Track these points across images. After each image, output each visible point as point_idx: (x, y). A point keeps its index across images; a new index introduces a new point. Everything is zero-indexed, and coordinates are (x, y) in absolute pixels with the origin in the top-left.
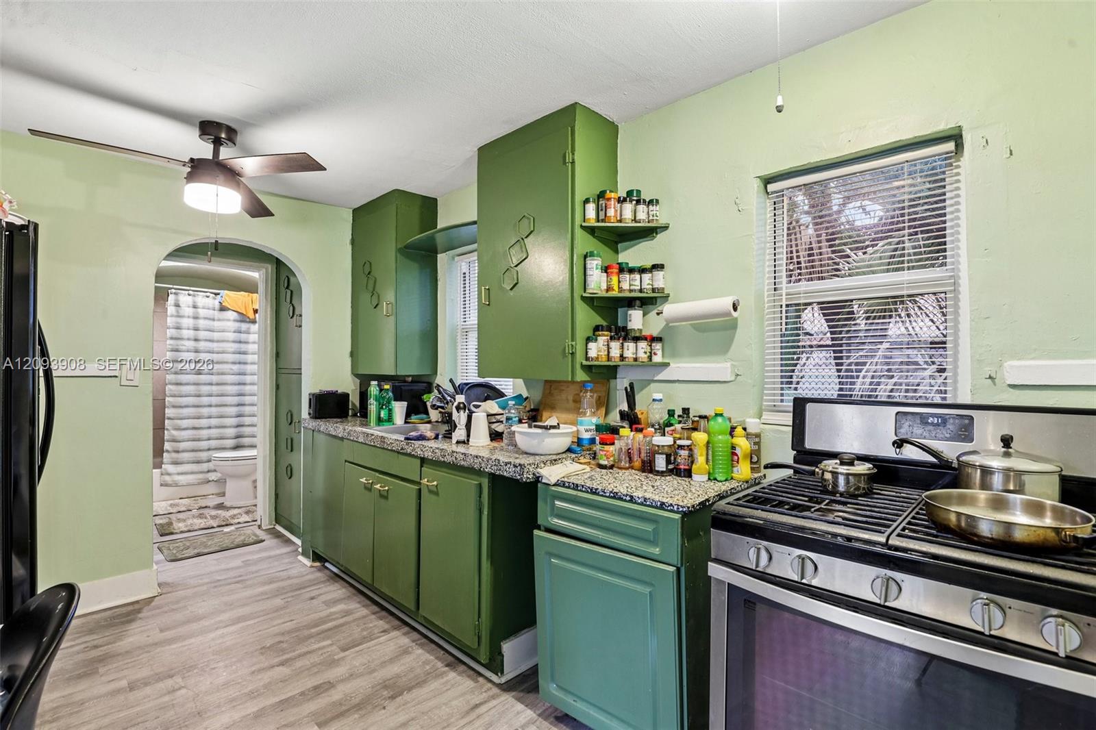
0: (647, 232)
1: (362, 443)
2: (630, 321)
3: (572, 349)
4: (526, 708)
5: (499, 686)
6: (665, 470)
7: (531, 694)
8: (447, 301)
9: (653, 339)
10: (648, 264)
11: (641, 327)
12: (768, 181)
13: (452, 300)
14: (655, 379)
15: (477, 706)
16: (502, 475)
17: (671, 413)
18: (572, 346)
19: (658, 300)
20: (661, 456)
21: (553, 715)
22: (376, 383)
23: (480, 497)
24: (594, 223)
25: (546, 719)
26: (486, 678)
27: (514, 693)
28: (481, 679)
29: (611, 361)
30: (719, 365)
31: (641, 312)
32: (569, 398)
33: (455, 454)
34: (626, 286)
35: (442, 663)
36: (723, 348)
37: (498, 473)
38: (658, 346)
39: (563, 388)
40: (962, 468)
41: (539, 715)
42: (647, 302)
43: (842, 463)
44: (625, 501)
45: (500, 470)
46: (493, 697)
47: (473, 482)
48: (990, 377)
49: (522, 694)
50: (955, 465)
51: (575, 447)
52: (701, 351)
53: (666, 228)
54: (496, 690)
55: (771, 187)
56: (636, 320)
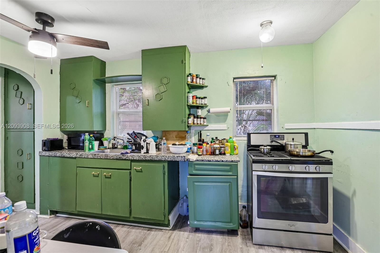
0: (201, 87)
1: (91, 158)
2: (198, 113)
3: (185, 121)
4: (184, 232)
5: (170, 230)
6: (218, 154)
7: (182, 229)
8: (111, 102)
9: (204, 118)
10: (202, 96)
11: (201, 115)
12: (234, 78)
13: (113, 102)
14: (204, 129)
15: (169, 237)
16: (176, 161)
17: (212, 139)
18: (185, 120)
19: (204, 107)
20: (218, 150)
21: (193, 231)
22: (88, 134)
23: (164, 169)
24: (190, 83)
25: (192, 232)
26: (165, 230)
27: (177, 230)
28: (163, 230)
29: (195, 124)
30: (223, 125)
31: (201, 110)
32: (174, 136)
33: (152, 157)
34: (198, 102)
35: (146, 231)
36: (225, 121)
37: (174, 160)
38: (205, 120)
39: (171, 133)
40: (286, 145)
41: (190, 232)
42: (201, 107)
43: (264, 147)
44: (220, 162)
45: (175, 159)
46: (172, 233)
47: (161, 165)
48: (283, 127)
49: (179, 230)
50: (284, 145)
51: (189, 150)
52: (218, 121)
53: (206, 87)
54: (171, 232)
55: (235, 80)
56: (200, 112)
